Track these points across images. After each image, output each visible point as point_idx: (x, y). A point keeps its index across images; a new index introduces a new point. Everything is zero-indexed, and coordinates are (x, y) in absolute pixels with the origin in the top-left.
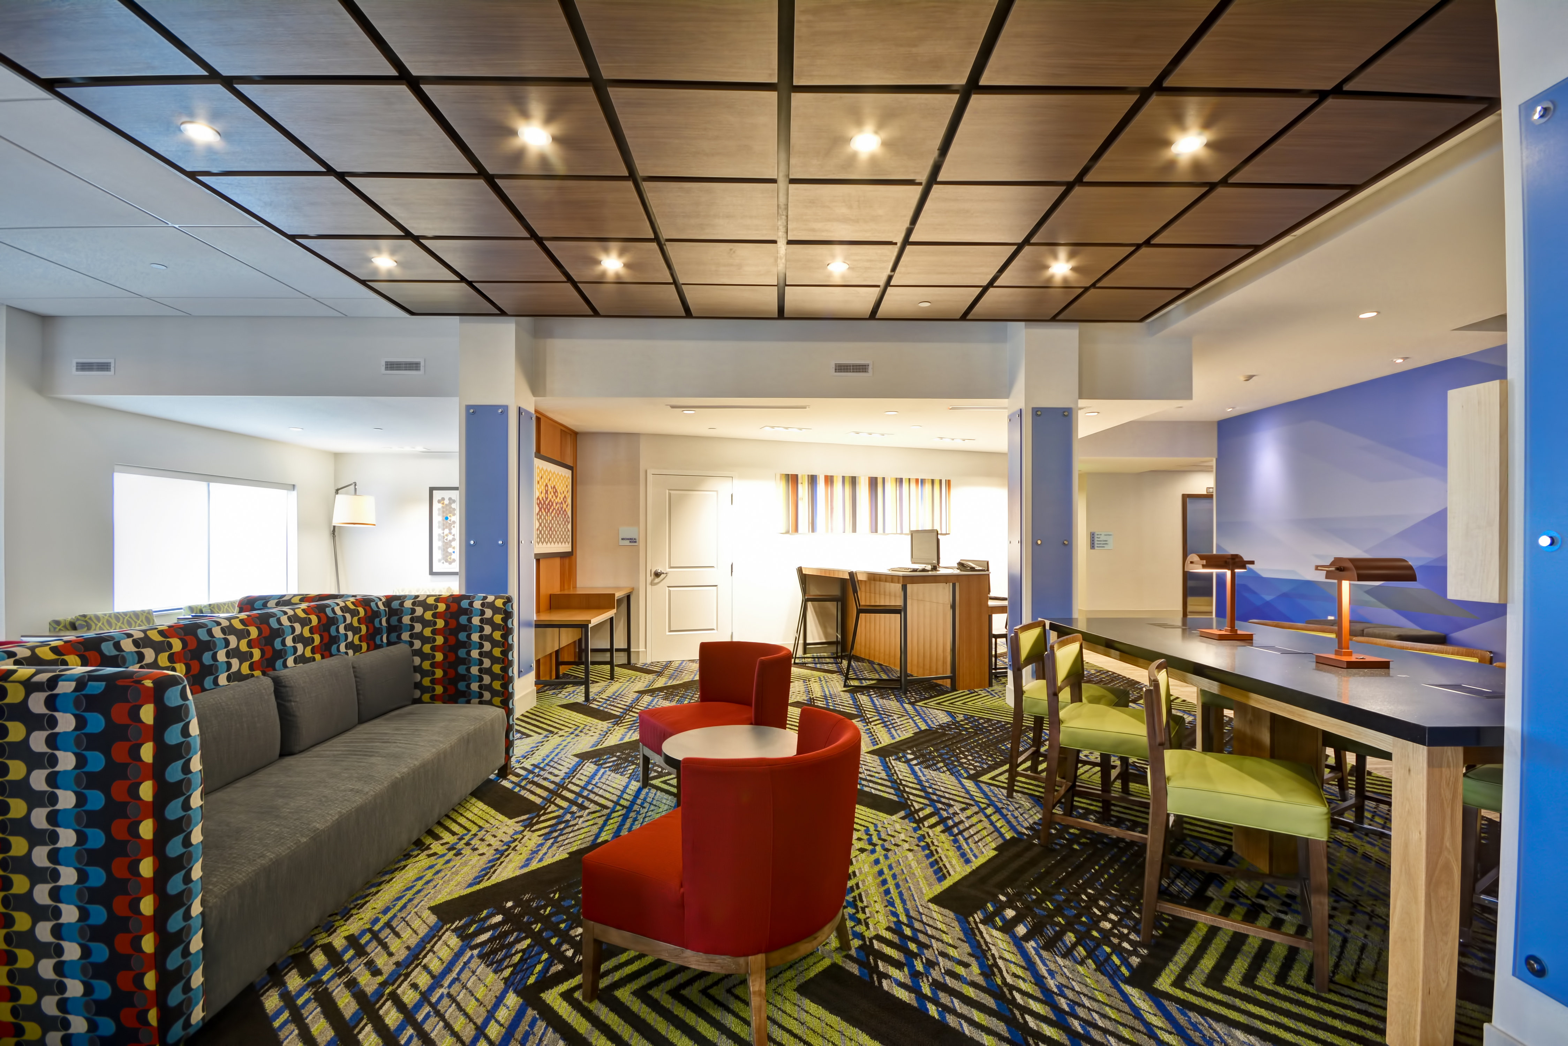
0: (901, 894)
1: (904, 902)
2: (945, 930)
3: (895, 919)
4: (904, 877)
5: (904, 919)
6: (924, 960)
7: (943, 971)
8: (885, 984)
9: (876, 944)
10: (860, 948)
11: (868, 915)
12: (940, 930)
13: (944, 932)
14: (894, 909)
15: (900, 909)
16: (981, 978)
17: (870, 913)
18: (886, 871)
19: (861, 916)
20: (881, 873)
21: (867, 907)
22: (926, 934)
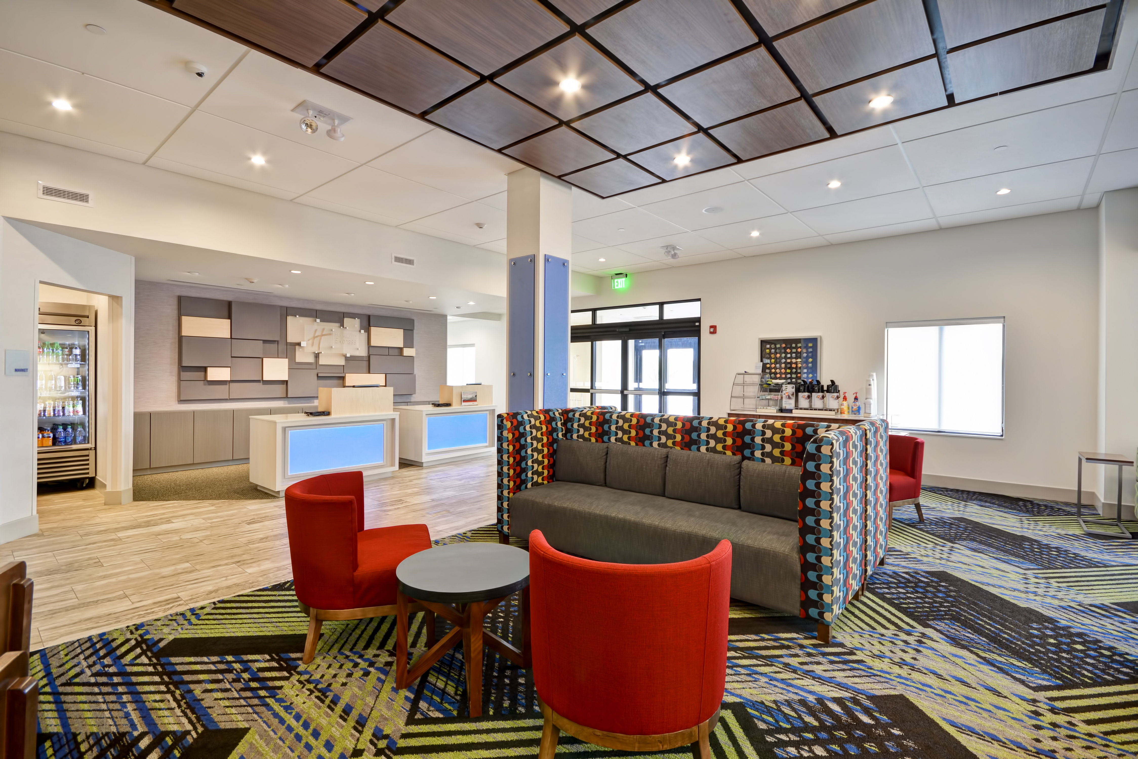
0: (282, 721)
1: (276, 715)
2: (227, 709)
3: (277, 697)
4: (287, 742)
5: (270, 701)
6: (242, 680)
7: (225, 680)
8: (268, 657)
9: (285, 674)
10: (297, 667)
11: (304, 690)
12: (232, 707)
13: (228, 707)
14: (282, 704)
15: (276, 707)
16: (192, 688)
17: (303, 693)
18: (312, 741)
19: (311, 686)
20: (316, 734)
21: (309, 695)
22: (245, 698)
